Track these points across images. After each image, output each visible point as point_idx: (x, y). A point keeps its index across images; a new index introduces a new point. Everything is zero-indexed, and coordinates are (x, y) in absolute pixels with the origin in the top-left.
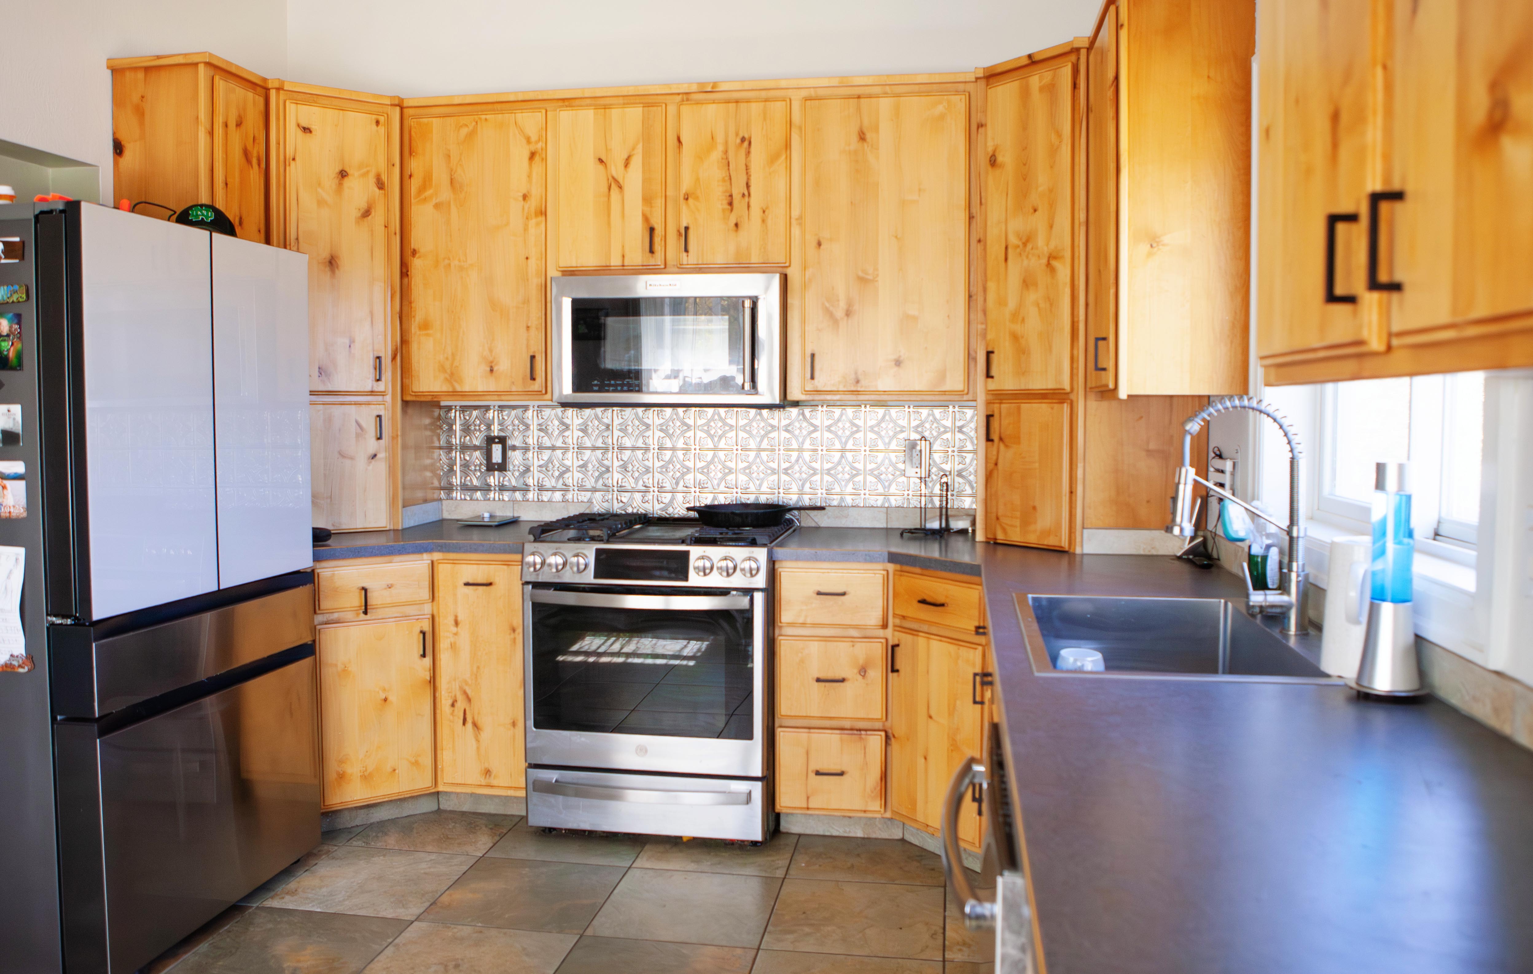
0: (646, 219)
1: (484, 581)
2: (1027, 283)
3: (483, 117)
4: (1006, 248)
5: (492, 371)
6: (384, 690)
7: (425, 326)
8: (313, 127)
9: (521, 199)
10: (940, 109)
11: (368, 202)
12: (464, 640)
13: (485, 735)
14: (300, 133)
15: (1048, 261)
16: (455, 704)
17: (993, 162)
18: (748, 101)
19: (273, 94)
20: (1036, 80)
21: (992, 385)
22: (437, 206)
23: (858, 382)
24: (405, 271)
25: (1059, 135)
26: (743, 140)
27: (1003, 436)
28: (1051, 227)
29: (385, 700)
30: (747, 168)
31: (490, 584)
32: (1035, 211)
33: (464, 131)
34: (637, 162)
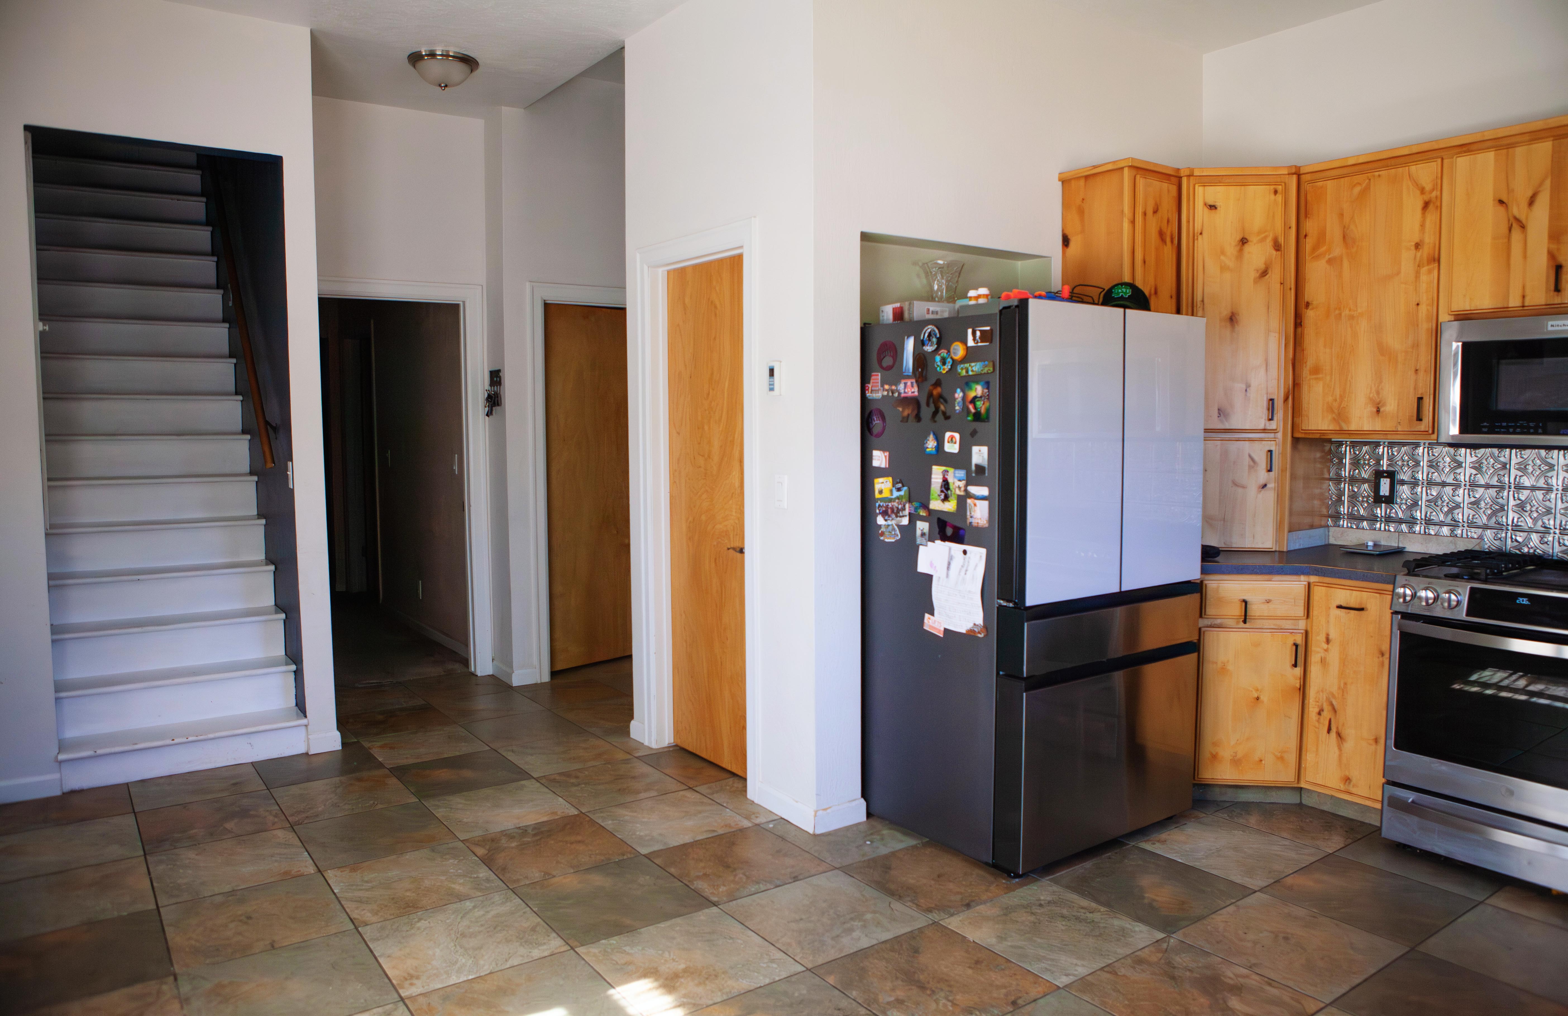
0: (1552, 256)
1: (1357, 606)
3: (1377, 174)
5: (1378, 411)
6: (1257, 690)
7: (1316, 370)
8: (1218, 204)
9: (1413, 248)
11: (1265, 264)
12: (1334, 656)
13: (1349, 745)
14: (1206, 210)
16: (1322, 713)
19: (1184, 181)
22: (1329, 261)
24: (1298, 322)
29: (1258, 699)
31: (1362, 609)
33: (1357, 190)
34: (1543, 198)
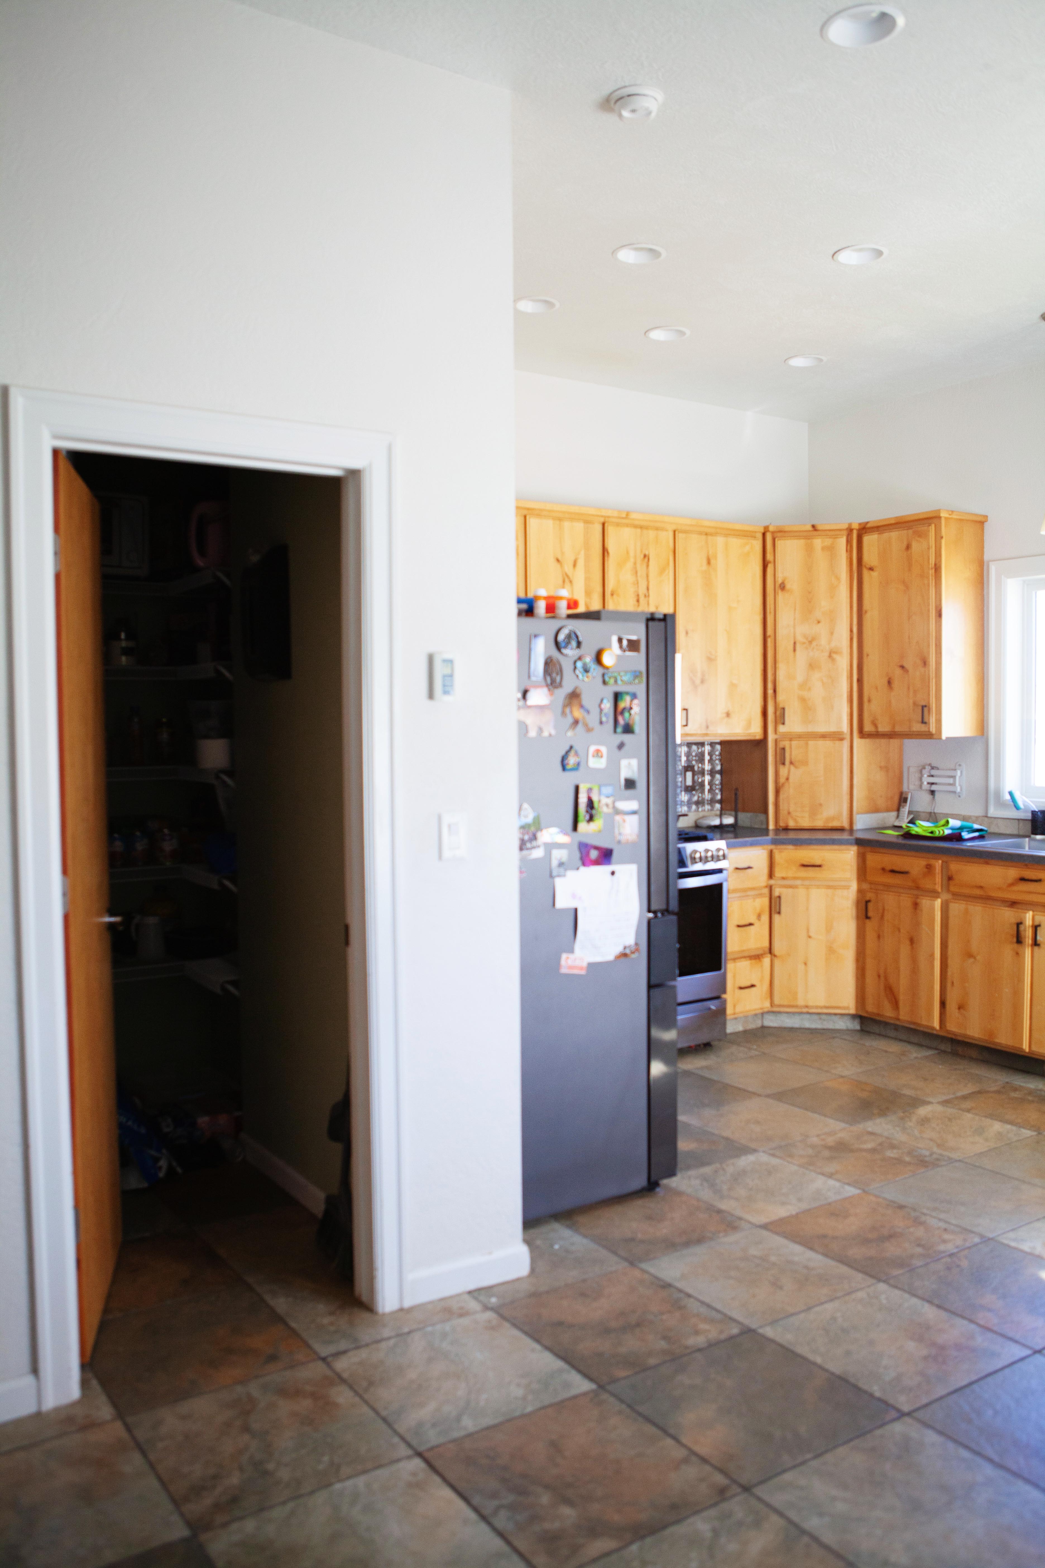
2: (812, 666)
4: (795, 643)
10: (747, 548)
15: (830, 653)
17: (783, 587)
18: (647, 528)
20: (818, 543)
21: (782, 729)
23: (707, 727)
25: (838, 579)
26: (645, 556)
27: (793, 760)
28: (832, 633)
30: (647, 576)
32: (819, 622)
34: (581, 563)
